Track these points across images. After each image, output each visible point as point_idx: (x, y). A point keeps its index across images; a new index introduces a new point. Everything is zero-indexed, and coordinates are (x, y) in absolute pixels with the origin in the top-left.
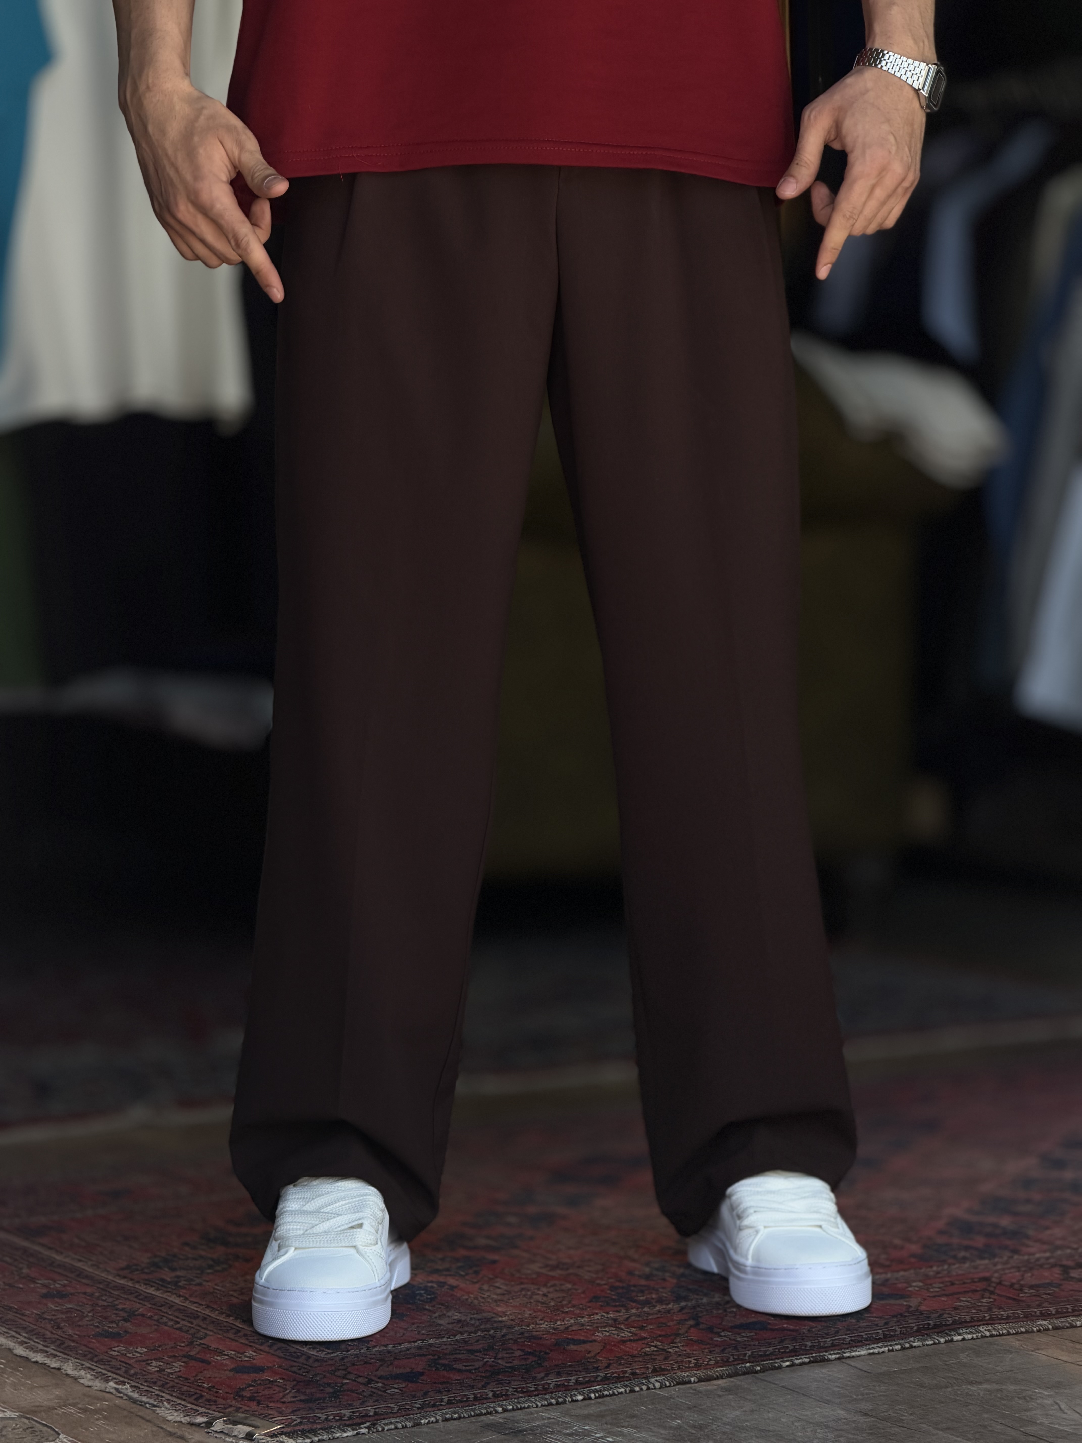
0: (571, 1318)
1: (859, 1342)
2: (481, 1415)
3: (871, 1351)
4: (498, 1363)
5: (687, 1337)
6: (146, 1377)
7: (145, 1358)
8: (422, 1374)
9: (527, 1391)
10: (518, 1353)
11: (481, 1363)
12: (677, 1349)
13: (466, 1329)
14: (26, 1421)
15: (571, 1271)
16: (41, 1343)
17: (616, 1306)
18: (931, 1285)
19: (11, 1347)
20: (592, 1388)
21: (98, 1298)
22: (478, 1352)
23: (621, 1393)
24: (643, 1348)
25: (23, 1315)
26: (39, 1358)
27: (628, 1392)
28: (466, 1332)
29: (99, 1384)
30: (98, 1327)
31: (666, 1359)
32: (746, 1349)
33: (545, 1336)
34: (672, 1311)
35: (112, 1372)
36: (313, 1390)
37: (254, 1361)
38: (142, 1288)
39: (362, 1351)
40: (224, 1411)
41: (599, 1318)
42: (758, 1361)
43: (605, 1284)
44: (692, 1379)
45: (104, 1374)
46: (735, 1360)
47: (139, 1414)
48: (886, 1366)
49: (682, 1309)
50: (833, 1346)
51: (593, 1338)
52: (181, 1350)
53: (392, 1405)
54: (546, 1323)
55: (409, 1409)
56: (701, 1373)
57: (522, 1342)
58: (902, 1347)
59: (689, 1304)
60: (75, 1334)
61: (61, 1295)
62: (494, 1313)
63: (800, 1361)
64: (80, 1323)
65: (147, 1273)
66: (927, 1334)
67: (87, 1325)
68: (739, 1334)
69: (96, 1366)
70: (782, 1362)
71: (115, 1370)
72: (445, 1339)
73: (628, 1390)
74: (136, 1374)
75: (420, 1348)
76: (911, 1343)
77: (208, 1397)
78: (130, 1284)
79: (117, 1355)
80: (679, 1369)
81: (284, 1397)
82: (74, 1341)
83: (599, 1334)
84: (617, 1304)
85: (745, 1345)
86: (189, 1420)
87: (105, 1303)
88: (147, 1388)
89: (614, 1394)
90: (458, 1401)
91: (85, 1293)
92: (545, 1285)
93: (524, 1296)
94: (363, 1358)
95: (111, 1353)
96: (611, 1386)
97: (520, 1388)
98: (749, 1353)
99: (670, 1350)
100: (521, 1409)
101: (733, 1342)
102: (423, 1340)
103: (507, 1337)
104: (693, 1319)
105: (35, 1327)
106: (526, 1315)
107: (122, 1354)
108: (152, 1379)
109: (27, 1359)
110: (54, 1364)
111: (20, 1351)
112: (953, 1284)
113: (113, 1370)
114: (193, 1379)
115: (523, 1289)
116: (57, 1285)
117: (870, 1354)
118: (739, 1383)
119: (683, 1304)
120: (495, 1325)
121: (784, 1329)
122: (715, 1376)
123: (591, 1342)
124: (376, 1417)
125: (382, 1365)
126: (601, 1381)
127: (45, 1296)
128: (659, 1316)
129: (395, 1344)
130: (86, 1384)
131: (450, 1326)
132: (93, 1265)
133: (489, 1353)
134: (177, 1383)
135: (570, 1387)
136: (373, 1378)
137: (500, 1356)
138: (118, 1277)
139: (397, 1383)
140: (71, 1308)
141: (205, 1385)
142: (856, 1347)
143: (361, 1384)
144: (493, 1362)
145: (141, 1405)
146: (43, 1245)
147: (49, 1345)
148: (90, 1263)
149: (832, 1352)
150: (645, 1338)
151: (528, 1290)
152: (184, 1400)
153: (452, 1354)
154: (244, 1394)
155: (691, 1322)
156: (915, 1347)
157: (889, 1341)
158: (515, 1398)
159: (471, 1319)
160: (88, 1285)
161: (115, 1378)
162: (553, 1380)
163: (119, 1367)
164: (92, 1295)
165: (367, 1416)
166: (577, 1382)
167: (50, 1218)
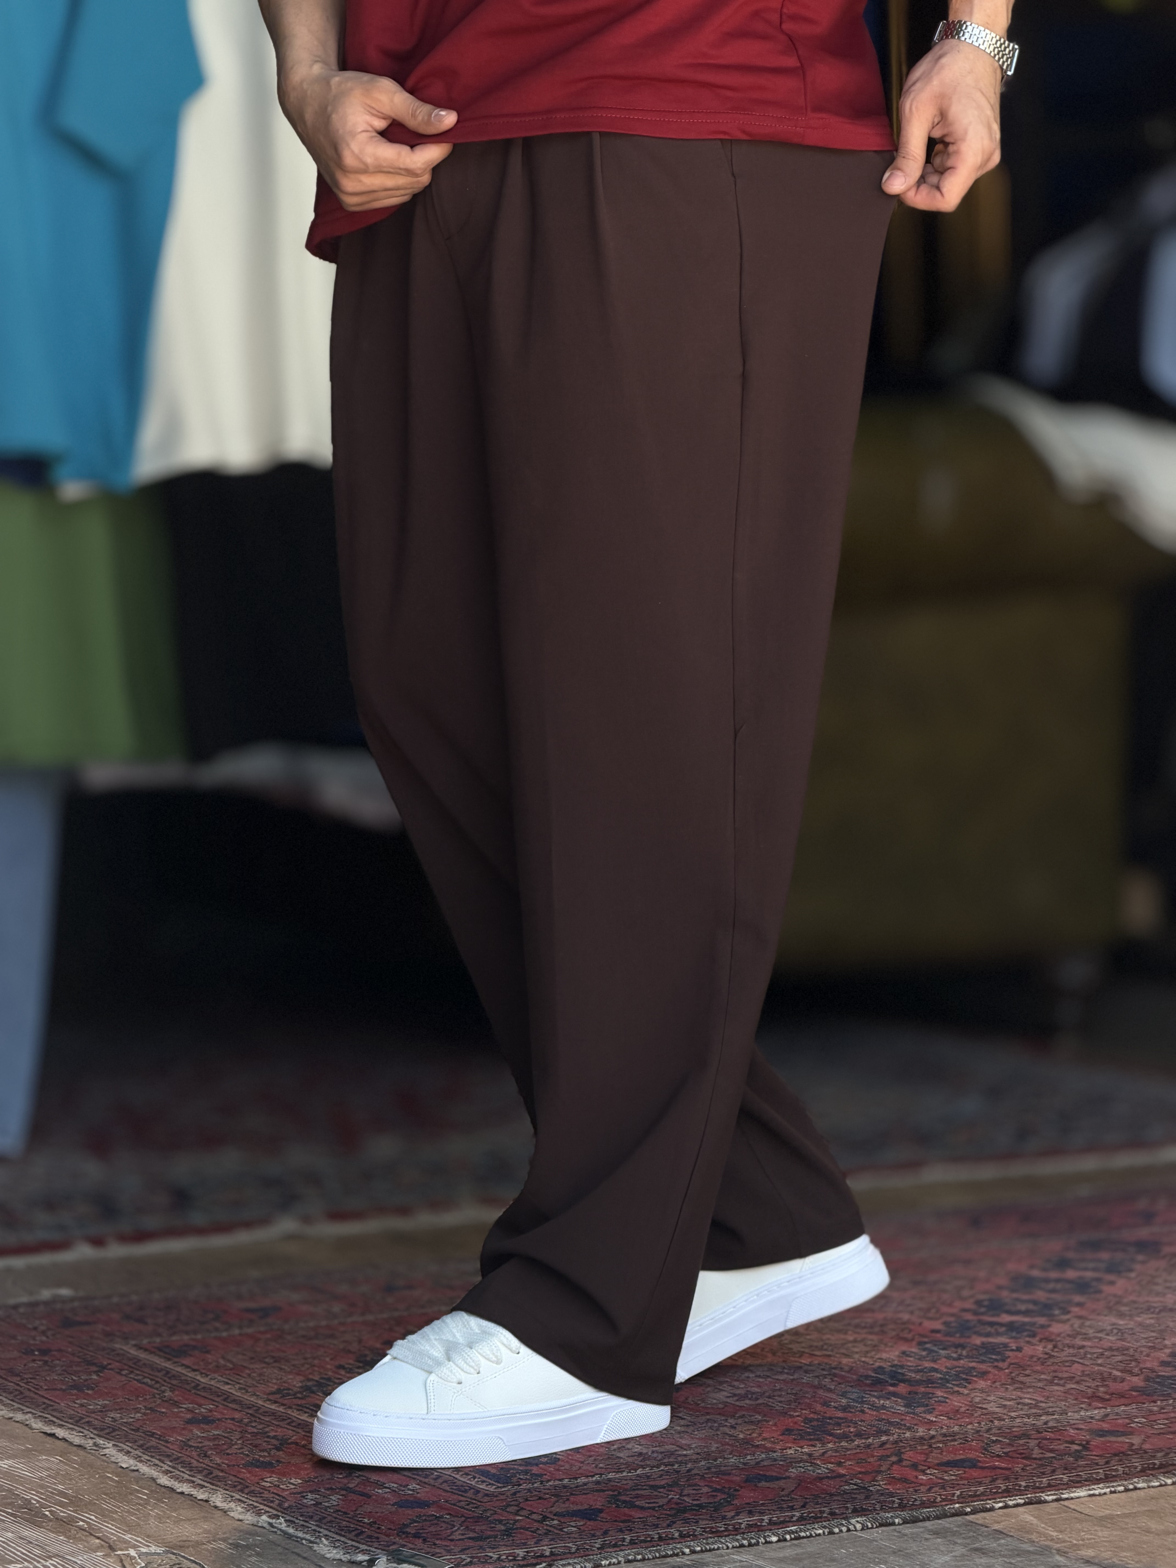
0: (762, 1453)
2: (666, 1556)
3: (1092, 1492)
4: (684, 1500)
5: (889, 1474)
6: (301, 1511)
7: (300, 1490)
8: (601, 1511)
9: (717, 1531)
10: (705, 1490)
11: (665, 1500)
12: (879, 1488)
13: (648, 1463)
14: (173, 1557)
15: (760, 1401)
16: (187, 1472)
17: (810, 1440)
18: (1154, 1421)
19: (155, 1477)
20: (788, 1529)
21: (246, 1425)
22: (661, 1488)
23: (819, 1535)
24: (841, 1486)
25: (167, 1442)
26: (185, 1488)
27: (826, 1533)
28: (647, 1466)
29: (250, 1518)
30: (248, 1455)
31: (867, 1498)
32: (956, 1489)
33: (734, 1471)
34: (873, 1446)
35: (265, 1505)
36: (484, 1528)
37: (419, 1495)
38: (295, 1414)
39: (536, 1485)
40: (387, 1548)
41: (793, 1452)
42: (968, 1502)
43: (798, 1416)
44: (897, 1521)
45: (256, 1507)
46: (943, 1500)
47: (296, 1550)
48: (1108, 1509)
49: (883, 1444)
50: (1050, 1487)
51: (787, 1474)
52: (339, 1482)
53: (570, 1545)
54: (735, 1458)
55: (587, 1549)
56: (905, 1514)
57: (709, 1478)
58: (1125, 1489)
59: (891, 1439)
60: (223, 1463)
61: (206, 1421)
62: (678, 1446)
63: (1013, 1502)
64: (228, 1451)
65: (299, 1398)
66: (1152, 1475)
67: (236, 1454)
68: (946, 1472)
69: (247, 1498)
70: (994, 1502)
71: (268, 1502)
72: (625, 1474)
73: (826, 1531)
74: (290, 1507)
75: (598, 1483)
76: (1136, 1484)
77: (369, 1533)
78: (281, 1409)
79: (270, 1487)
80: (881, 1509)
81: (452, 1534)
82: (222, 1471)
83: (793, 1470)
84: (812, 1437)
85: (953, 1484)
86: (349, 1558)
87: (255, 1431)
88: (302, 1523)
89: (811, 1536)
90: (641, 1541)
91: (233, 1419)
92: (733, 1416)
93: (711, 1428)
94: (537, 1493)
95: (264, 1484)
96: (808, 1526)
97: (708, 1527)
98: (958, 1493)
99: (871, 1488)
100: (710, 1550)
101: (940, 1481)
102: (601, 1474)
103: (693, 1472)
104: (896, 1455)
105: (180, 1455)
106: (713, 1449)
107: (275, 1485)
108: (308, 1513)
109: (172, 1490)
110: (201, 1495)
111: (164, 1480)
113: (265, 1503)
114: (352, 1513)
115: (708, 1420)
116: (203, 1410)
117: (1090, 1496)
118: (947, 1525)
119: (884, 1438)
120: (680, 1459)
121: (995, 1468)
122: (921, 1517)
123: (785, 1478)
124: (553, 1557)
125: (557, 1501)
126: (798, 1520)
127: (189, 1422)
128: (858, 1451)
129: (570, 1479)
130: (237, 1518)
131: (630, 1460)
132: (240, 1389)
133: (673, 1489)
134: (336, 1518)
135: (763, 1528)
136: (548, 1515)
137: (686, 1492)
138: (268, 1402)
139: (575, 1521)
140: (218, 1435)
141: (366, 1520)
142: (1075, 1487)
143: (536, 1521)
144: (678, 1498)
145: (297, 1541)
146: (187, 1367)
147: (196, 1475)
148: (237, 1386)
149: (1049, 1493)
150: (844, 1475)
151: (715, 1422)
152: (344, 1536)
153: (634, 1490)
154: (408, 1530)
155: (894, 1459)
156: (1139, 1489)
157: (1111, 1481)
158: (704, 1539)
159: (653, 1452)
160: (236, 1410)
161: (268, 1512)
162: (744, 1520)
163: (272, 1499)
164: (241, 1421)
165: (542, 1556)
166: (771, 1523)
167: (193, 1337)
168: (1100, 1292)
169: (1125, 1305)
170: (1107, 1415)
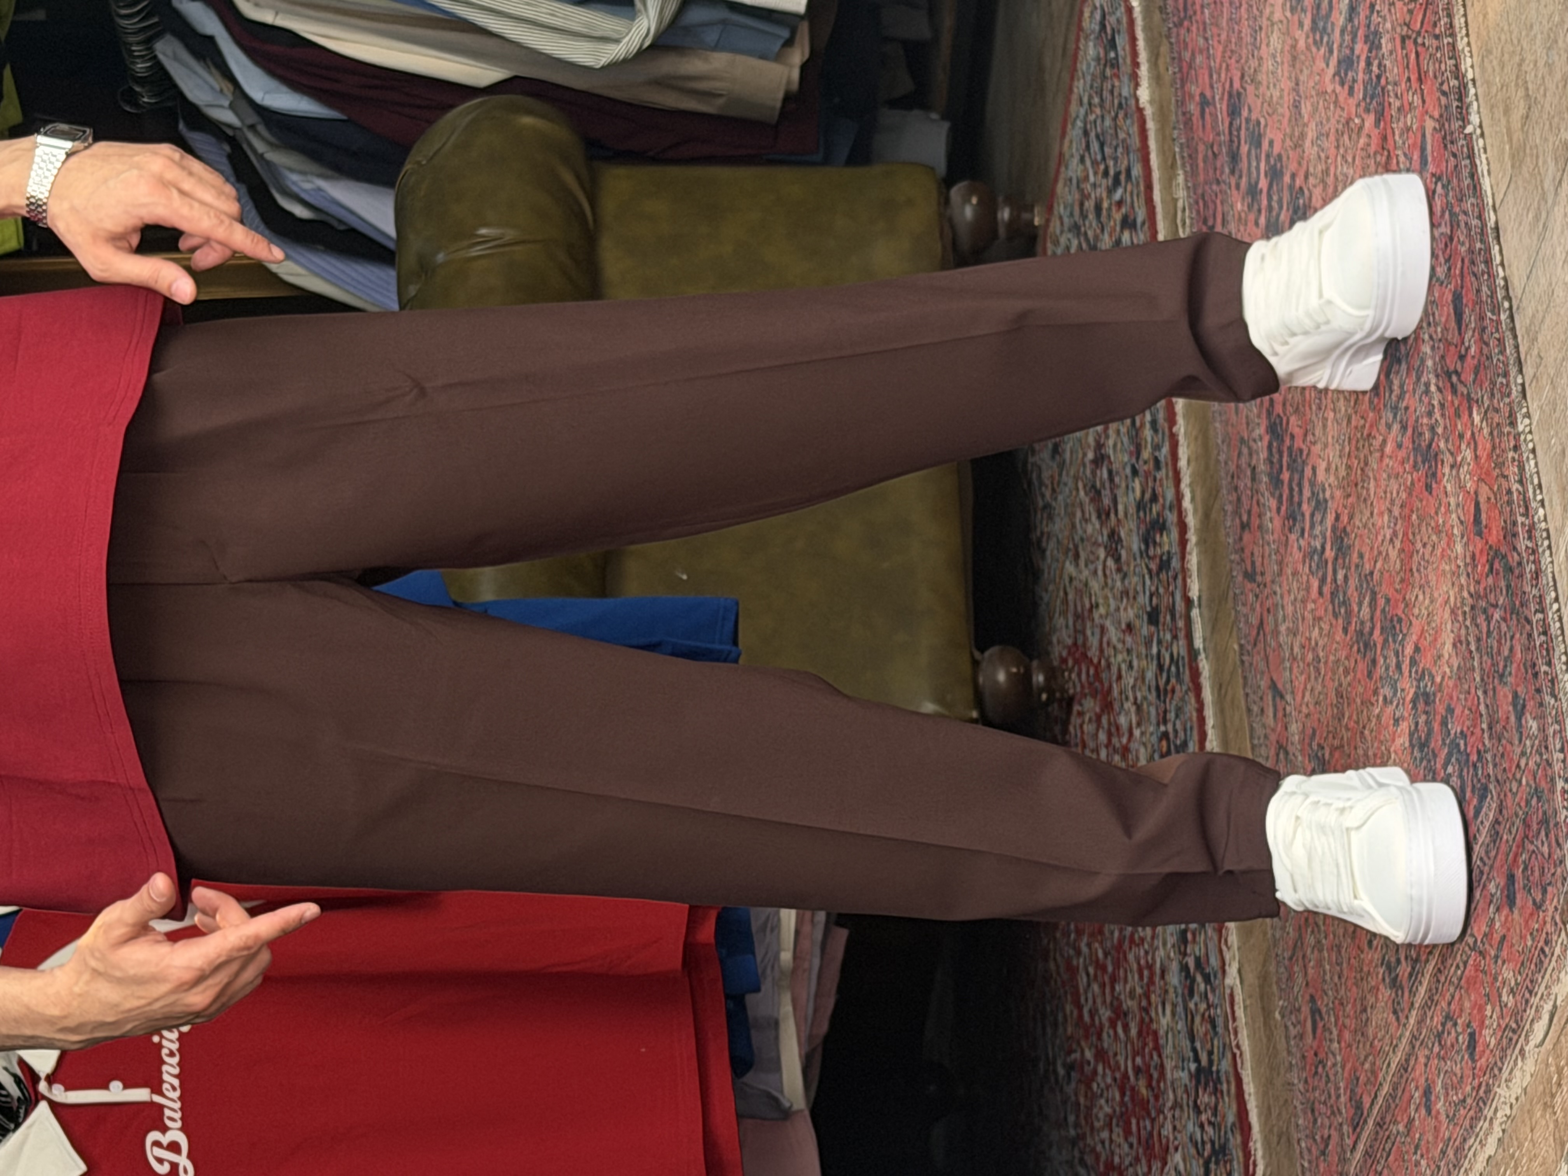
0: (1451, 517)
1: (1475, 187)
2: (1562, 628)
3: (1486, 173)
4: (1502, 604)
5: (1471, 385)
6: (1520, 1010)
7: (1498, 1008)
8: (1515, 693)
9: (1535, 573)
10: (1490, 580)
11: (1503, 624)
12: (1485, 397)
13: (1463, 638)
15: (1398, 514)
16: (1481, 1122)
17: (1436, 465)
18: (1410, 104)
19: (1487, 1157)
20: (1531, 497)
21: (1431, 1052)
22: (1490, 627)
23: (1536, 464)
24: (1484, 437)
25: (1449, 1139)
26: (1498, 1127)
27: (1535, 456)
28: (1466, 638)
29: (1529, 1065)
30: (1463, 1057)
31: (1497, 411)
32: (1485, 317)
33: (1471, 548)
34: (1442, 401)
35: (1515, 1047)
36: (1535, 820)
37: (1502, 883)
38: (1418, 1000)
39: (1489, 759)
41: (1450, 484)
42: (1499, 304)
43: (1412, 476)
44: (1520, 381)
45: (1517, 1057)
46: (1497, 330)
48: (1503, 157)
49: (1439, 389)
50: (1480, 217)
51: (1472, 492)
52: (1489, 965)
53: (1551, 731)
54: (1456, 546)
55: (1556, 712)
56: (1513, 371)
57: (1478, 575)
58: (1481, 138)
59: (1433, 381)
60: (1471, 1084)
61: (1427, 1092)
62: (1446, 605)
63: (1498, 256)
64: (1459, 1076)
65: (1403, 993)
66: (1466, 109)
67: (1461, 1069)
68: (1467, 326)
69: (1508, 1065)
70: (1498, 277)
71: (1512, 1044)
72: (1476, 664)
73: (1532, 456)
74: (1516, 1022)
75: (1485, 692)
76: (1476, 126)
77: (1543, 943)
78: (1414, 1013)
79: (1495, 1039)
80: (1508, 396)
81: (1542, 855)
82: (1479, 1086)
83: (1468, 485)
84: (1434, 463)
85: (1480, 319)
87: (1437, 1044)
88: (1533, 1011)
89: (1538, 473)
90: (1548, 654)
91: (1426, 1065)
92: (1414, 544)
93: (1426, 568)
94: (1497, 759)
95: (1492, 1045)
96: (1528, 475)
97: (1531, 581)
98: (1489, 314)
99: (1486, 406)
100: (1555, 582)
101: (1477, 332)
102: (1477, 688)
103: (1473, 591)
104: (1450, 377)
105: (1464, 1128)
106: (1448, 568)
107: (1494, 1033)
108: (1522, 1003)
109: (1500, 1141)
111: (1491, 1148)
112: (1409, 79)
113: (1512, 1046)
114: (1522, 956)
115: (1418, 570)
117: (1489, 175)
118: (1524, 328)
119: (1433, 388)
120: (1459, 605)
121: (1462, 274)
122: (1516, 355)
123: (1477, 496)
125: (1506, 738)
126: (1522, 486)
127: (1429, 1111)
128: (1447, 416)
129: (1481, 721)
131: (1461, 656)
132: (1394, 1052)
133: (1491, 614)
134: (1527, 975)
135: (1530, 523)
136: (1521, 750)
137: (1493, 601)
138: (1407, 1026)
139: (1526, 722)
140: (1442, 1084)
141: (1529, 943)
142: (1481, 191)
143: (1527, 764)
144: (1500, 610)
146: (1372, 1104)
147: (1484, 1114)
148: (1391, 1055)
149: (1487, 219)
150: (1473, 434)
151: (1419, 564)
152: (1547, 969)
153: (1492, 656)
154: (1539, 900)
155: (1454, 379)
156: (1481, 123)
157: (1474, 152)
158: (1543, 588)
159: (1452, 631)
160: (1416, 1059)
161: (1522, 1045)
162: (1523, 543)
163: (1508, 1039)
164: (1428, 1058)
166: (1526, 514)
167: (1342, 1091)
168: (1280, 156)
169: (1293, 130)
170: (1405, 155)
